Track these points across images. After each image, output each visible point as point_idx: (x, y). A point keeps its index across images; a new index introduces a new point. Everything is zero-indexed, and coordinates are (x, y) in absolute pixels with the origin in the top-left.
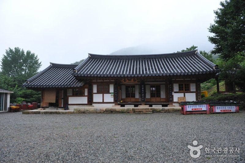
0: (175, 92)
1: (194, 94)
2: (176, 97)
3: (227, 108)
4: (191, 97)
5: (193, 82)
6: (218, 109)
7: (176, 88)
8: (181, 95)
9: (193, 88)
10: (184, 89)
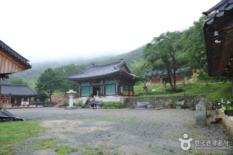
0: (22, 101)
1: (29, 102)
2: (22, 103)
3: (41, 106)
4: (27, 103)
5: (29, 98)
6: (38, 106)
7: (23, 99)
8: (24, 102)
9: (28, 100)
10: (26, 100)
